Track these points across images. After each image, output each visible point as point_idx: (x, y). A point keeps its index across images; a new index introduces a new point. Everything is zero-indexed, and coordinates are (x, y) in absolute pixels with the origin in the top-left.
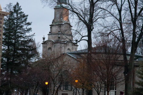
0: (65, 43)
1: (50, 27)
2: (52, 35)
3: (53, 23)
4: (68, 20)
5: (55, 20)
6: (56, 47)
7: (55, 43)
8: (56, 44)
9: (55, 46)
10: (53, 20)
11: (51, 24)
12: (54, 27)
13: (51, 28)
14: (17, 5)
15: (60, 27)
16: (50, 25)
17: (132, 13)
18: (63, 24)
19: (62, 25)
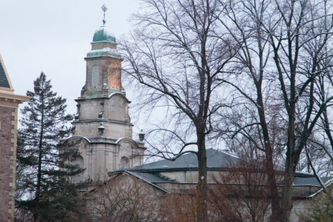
0: (116, 145)
1: (77, 103)
2: (82, 123)
3: (82, 93)
4: (121, 87)
5: (89, 88)
6: (94, 153)
7: (92, 144)
8: (94, 147)
9: (91, 151)
10: (83, 88)
11: (80, 96)
12: (87, 105)
13: (79, 106)
14: (41, 77)
15: (103, 104)
16: (76, 100)
17: (285, 84)
18: (110, 96)
19: (106, 100)
